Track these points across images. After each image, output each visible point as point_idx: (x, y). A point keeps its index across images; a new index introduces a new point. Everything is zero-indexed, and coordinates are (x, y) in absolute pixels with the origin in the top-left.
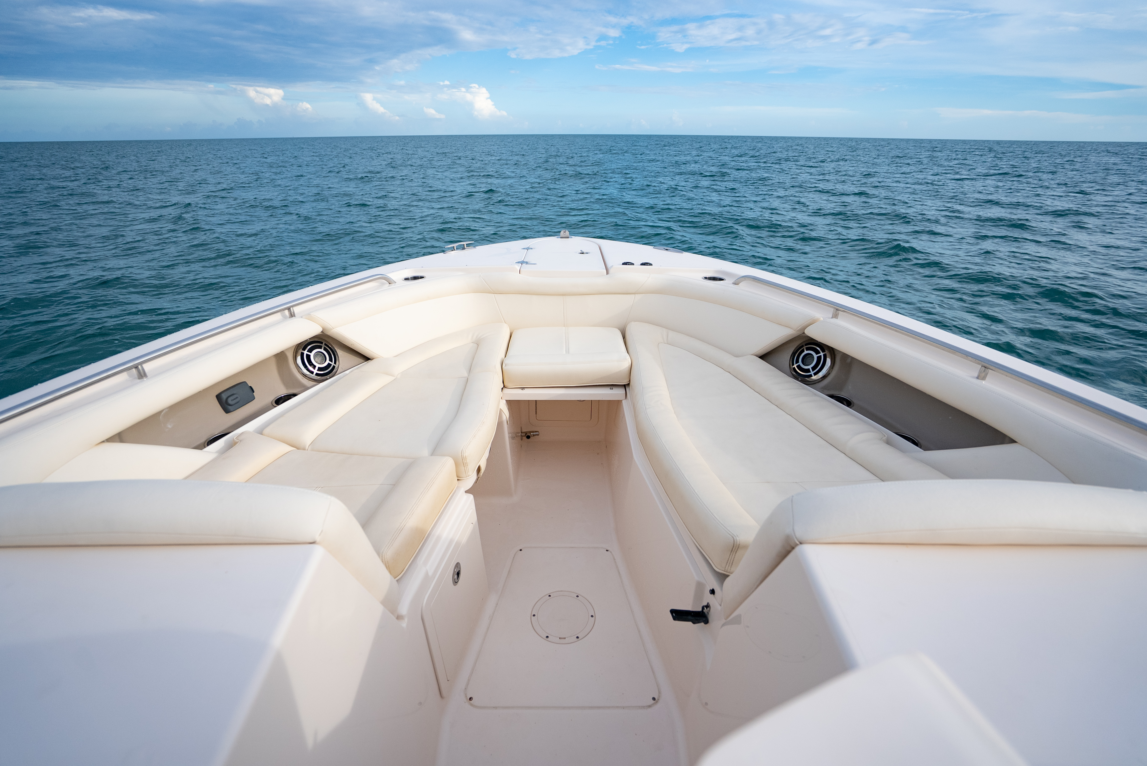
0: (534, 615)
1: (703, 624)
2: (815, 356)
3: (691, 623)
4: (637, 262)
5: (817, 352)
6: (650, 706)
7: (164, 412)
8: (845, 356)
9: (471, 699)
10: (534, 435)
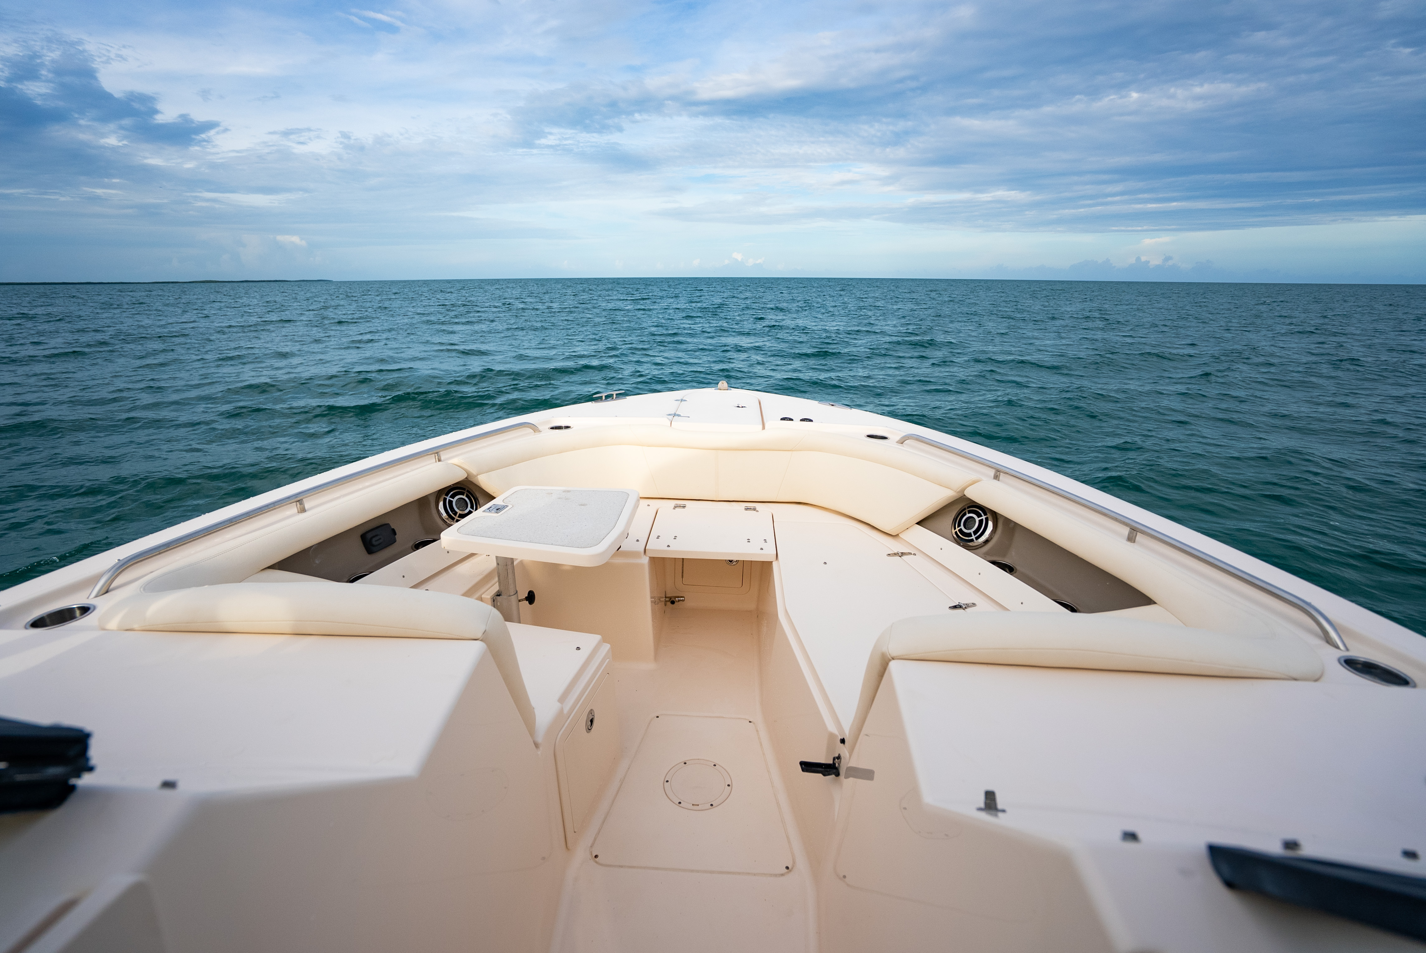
0: (667, 781)
1: (833, 776)
2: (977, 520)
3: (820, 775)
4: (797, 418)
5: (979, 515)
6: (782, 875)
7: (314, 547)
8: (1007, 521)
9: (596, 856)
10: (679, 601)
